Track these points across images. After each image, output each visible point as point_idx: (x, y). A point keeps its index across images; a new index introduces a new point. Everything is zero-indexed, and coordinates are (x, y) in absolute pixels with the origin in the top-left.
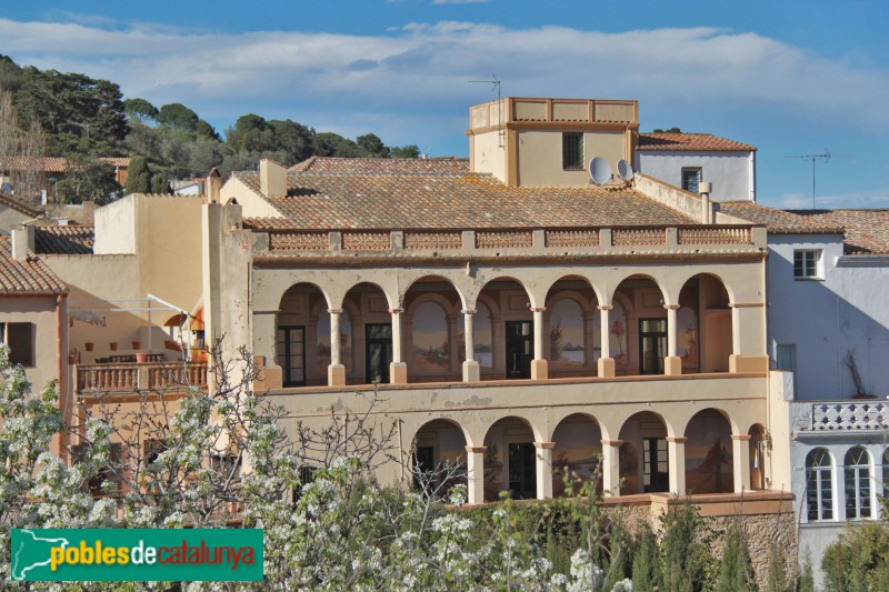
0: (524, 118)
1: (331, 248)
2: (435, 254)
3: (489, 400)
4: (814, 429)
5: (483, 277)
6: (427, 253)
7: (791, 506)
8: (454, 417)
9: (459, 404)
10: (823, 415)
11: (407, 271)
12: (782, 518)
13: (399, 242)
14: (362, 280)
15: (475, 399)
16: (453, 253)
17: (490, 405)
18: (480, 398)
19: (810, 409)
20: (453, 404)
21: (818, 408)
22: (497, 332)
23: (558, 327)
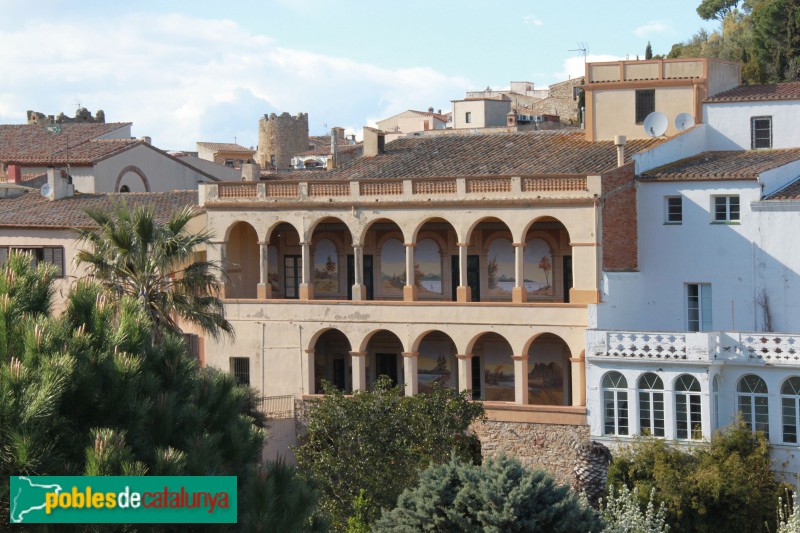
0: (600, 80)
1: (259, 196)
2: (331, 200)
3: (367, 316)
4: (608, 354)
5: (366, 218)
6: (325, 199)
7: (586, 420)
8: (340, 327)
9: (345, 317)
10: (618, 343)
11: (310, 213)
12: (578, 430)
13: (304, 190)
14: (280, 220)
15: (357, 314)
16: (343, 199)
17: (368, 320)
18: (362, 313)
19: (605, 337)
20: (340, 317)
21: (614, 336)
22: (445, 265)
23: (494, 261)
